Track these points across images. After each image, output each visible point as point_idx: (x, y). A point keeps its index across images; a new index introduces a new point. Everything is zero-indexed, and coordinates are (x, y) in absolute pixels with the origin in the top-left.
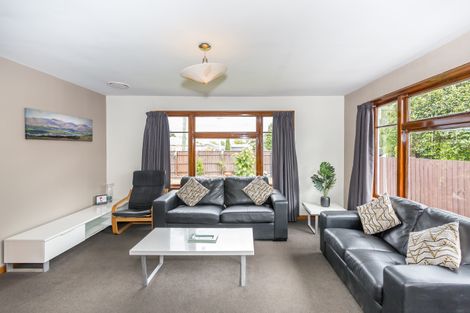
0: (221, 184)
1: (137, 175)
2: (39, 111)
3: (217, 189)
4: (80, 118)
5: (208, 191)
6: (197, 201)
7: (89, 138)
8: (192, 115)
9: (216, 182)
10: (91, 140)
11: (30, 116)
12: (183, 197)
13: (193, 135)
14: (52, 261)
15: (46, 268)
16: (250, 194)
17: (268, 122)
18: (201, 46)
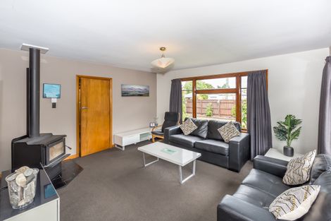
0: (206, 124)
1: (167, 114)
2: (126, 85)
3: (203, 127)
4: (143, 86)
5: (196, 127)
6: (189, 132)
7: (147, 95)
8: (194, 79)
9: (203, 123)
10: (148, 96)
11: (124, 87)
12: (182, 129)
13: (196, 92)
14: (125, 147)
15: (124, 149)
16: (222, 133)
17: (244, 80)
18: (161, 49)
